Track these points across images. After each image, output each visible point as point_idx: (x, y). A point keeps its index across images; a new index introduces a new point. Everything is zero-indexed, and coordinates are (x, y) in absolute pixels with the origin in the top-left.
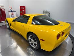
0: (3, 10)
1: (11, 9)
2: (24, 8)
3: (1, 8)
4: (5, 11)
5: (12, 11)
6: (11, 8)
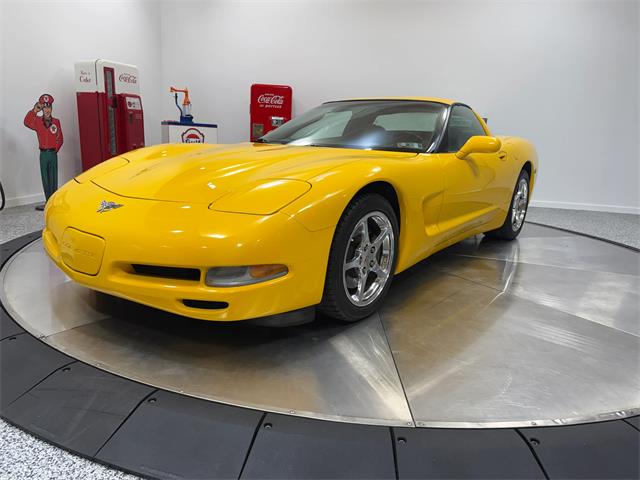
0: (132, 104)
1: (187, 102)
2: (279, 101)
4: (141, 112)
5: (186, 120)
6: (181, 96)
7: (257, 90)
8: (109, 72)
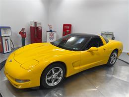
0: (40, 29)
1: (51, 28)
3: (37, 26)
5: (51, 31)
7: (64, 25)
8: (35, 23)
